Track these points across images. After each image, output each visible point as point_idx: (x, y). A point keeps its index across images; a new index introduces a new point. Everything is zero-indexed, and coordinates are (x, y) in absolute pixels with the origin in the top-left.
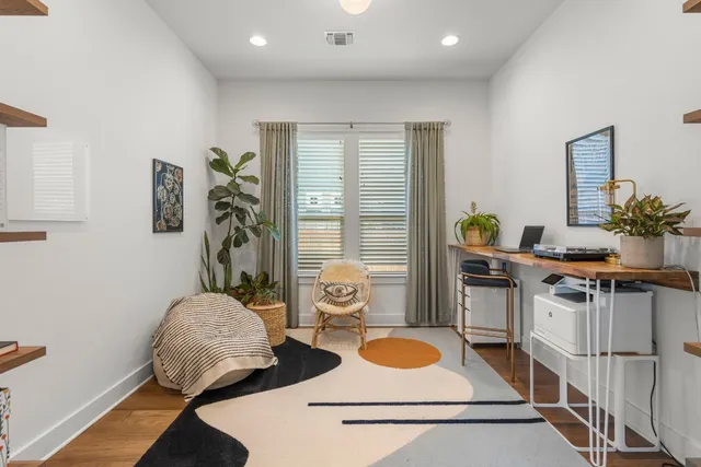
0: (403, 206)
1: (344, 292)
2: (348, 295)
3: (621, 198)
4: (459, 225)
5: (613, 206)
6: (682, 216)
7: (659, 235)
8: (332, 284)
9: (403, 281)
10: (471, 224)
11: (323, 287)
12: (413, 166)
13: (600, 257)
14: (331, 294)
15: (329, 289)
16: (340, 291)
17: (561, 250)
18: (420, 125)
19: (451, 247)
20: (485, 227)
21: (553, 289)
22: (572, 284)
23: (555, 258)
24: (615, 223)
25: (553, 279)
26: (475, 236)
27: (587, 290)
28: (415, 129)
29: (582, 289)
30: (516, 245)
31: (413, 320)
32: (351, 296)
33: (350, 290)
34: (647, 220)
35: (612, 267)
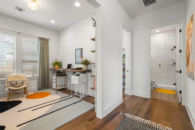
0: (37, 58)
1: (19, 83)
2: (20, 84)
3: (83, 59)
4: (53, 64)
5: (82, 61)
6: (90, 62)
7: (88, 65)
8: (13, 81)
9: (37, 78)
10: (56, 64)
11: (9, 83)
12: (40, 48)
13: (81, 69)
14: (14, 84)
15: (13, 83)
16: (17, 83)
17: (76, 68)
18: (43, 38)
19: (50, 69)
20: (59, 64)
21: (74, 74)
22: (77, 73)
23: (74, 69)
24: (83, 63)
25: (74, 73)
26: (57, 66)
27: (80, 74)
28: (41, 39)
29: (79, 74)
30: (66, 68)
31: (40, 88)
32: (21, 84)
33: (21, 82)
34: (86, 63)
35: (82, 70)
